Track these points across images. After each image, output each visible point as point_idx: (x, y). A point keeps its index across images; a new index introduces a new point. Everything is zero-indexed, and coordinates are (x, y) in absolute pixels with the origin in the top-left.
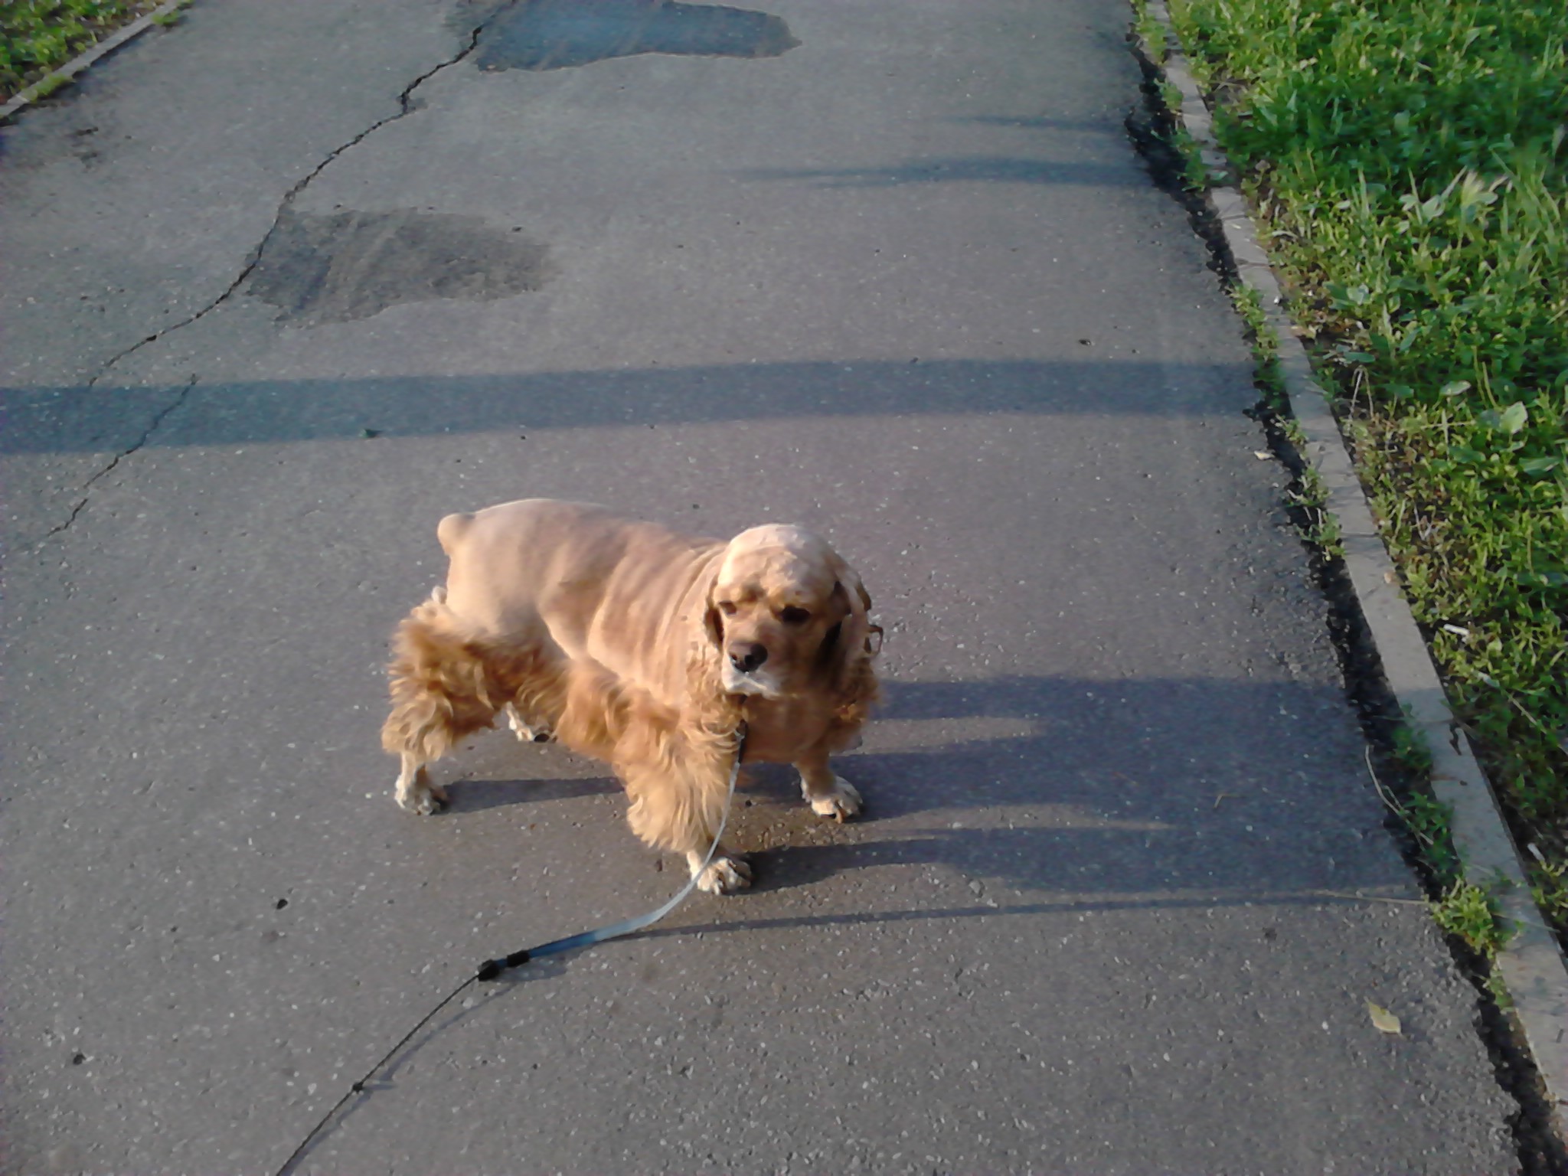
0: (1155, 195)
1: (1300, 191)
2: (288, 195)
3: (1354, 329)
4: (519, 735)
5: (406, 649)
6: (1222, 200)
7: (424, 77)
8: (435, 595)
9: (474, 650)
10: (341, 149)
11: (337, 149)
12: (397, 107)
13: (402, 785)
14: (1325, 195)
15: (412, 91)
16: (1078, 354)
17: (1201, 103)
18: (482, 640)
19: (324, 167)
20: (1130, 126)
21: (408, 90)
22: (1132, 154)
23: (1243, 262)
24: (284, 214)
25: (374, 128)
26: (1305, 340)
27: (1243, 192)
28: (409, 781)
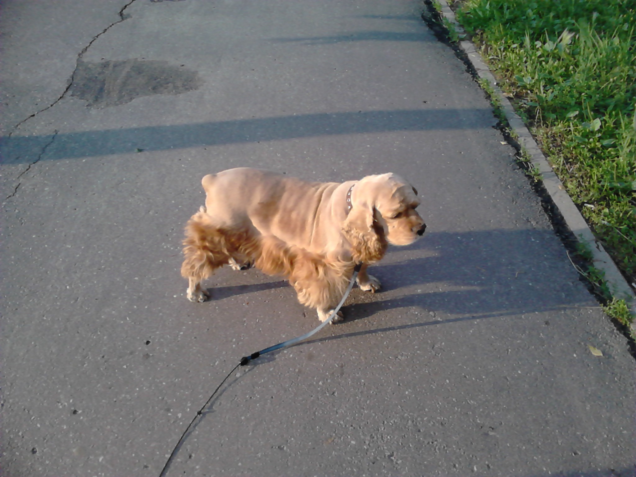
0: (440, 44)
1: (496, 41)
2: (79, 55)
3: (527, 93)
4: (234, 268)
5: (191, 233)
6: (465, 46)
7: (128, 5)
8: (202, 209)
9: (222, 232)
10: (98, 35)
11: (96, 35)
12: (119, 18)
13: (190, 291)
14: (506, 42)
15: (124, 11)
16: (423, 107)
17: (449, 8)
18: (225, 227)
19: (93, 43)
20: (424, 18)
21: (122, 11)
22: (427, 29)
23: (479, 69)
24: (79, 62)
25: (111, 26)
26: (509, 98)
27: (473, 42)
28: (193, 290)
